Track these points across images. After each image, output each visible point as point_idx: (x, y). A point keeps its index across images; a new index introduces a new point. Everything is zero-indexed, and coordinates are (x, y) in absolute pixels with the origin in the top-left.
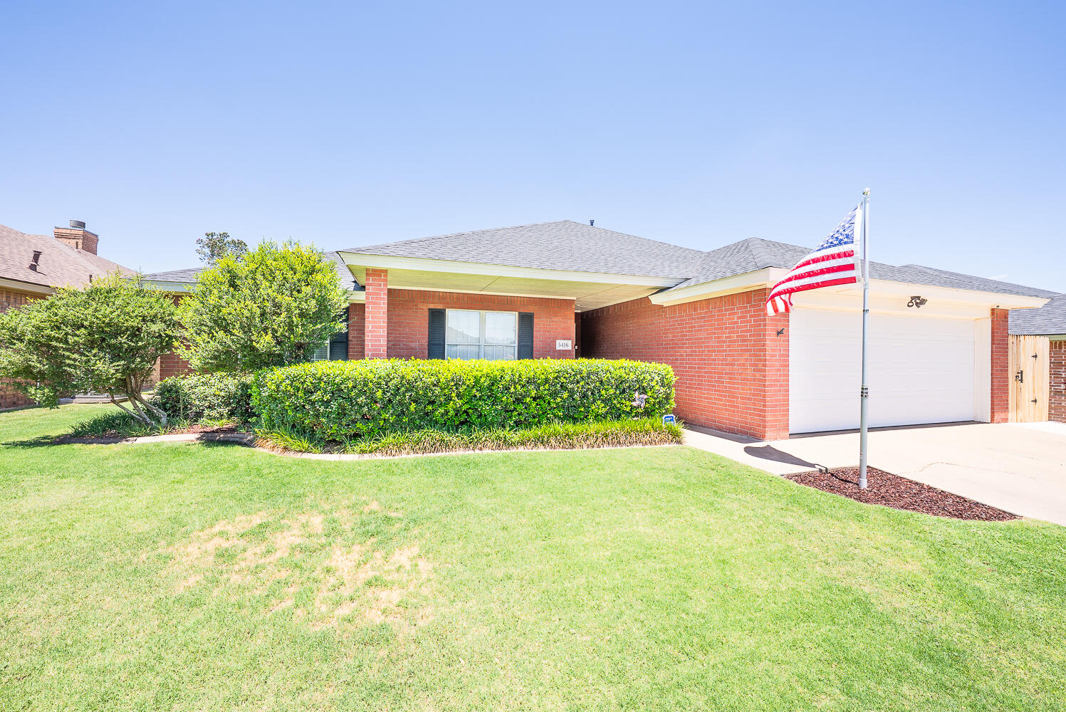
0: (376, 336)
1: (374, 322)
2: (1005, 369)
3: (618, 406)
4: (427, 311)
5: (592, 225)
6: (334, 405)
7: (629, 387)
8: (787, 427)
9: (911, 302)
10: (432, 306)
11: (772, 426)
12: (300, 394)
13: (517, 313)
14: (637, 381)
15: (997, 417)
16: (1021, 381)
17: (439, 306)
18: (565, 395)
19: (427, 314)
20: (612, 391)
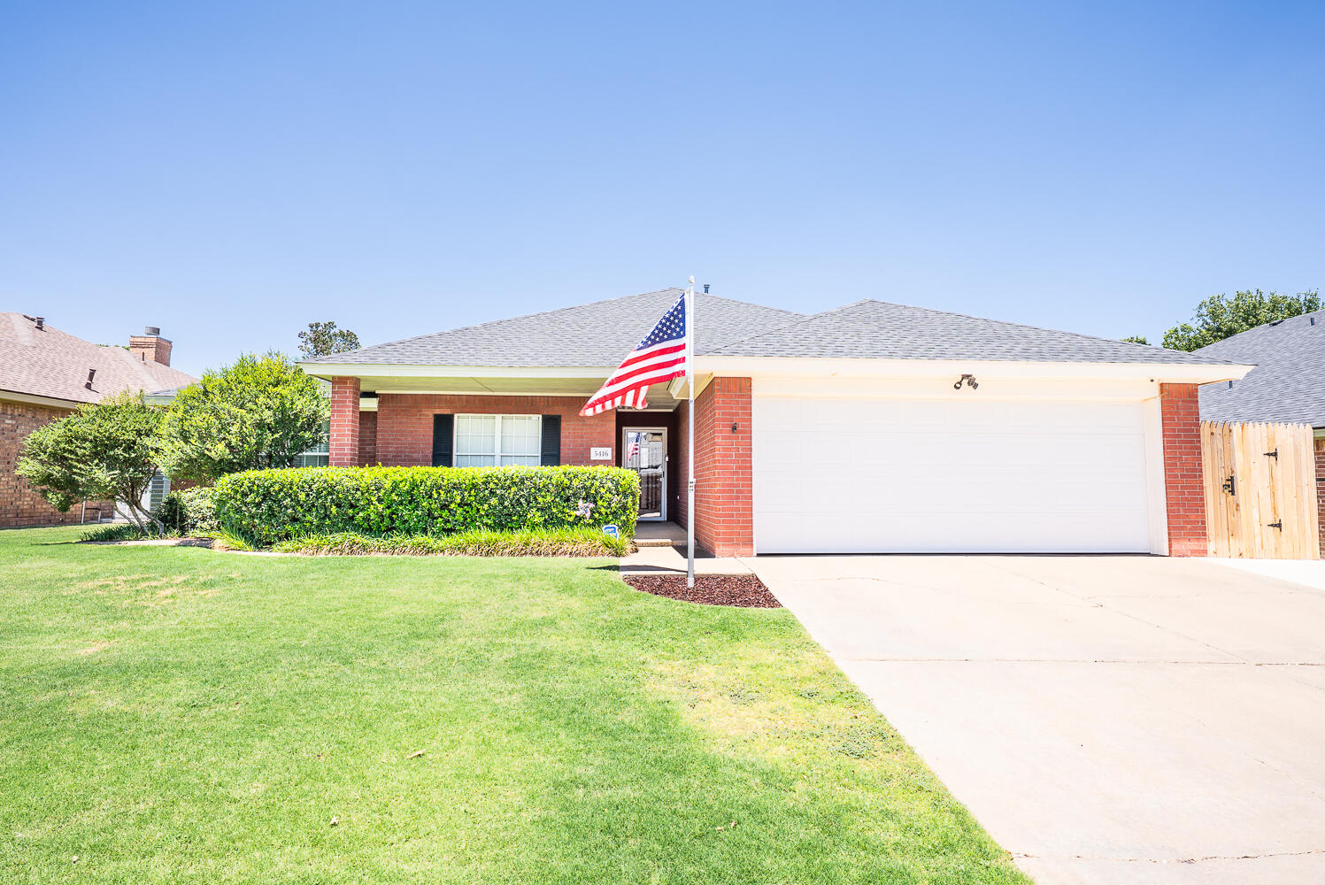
0: (341, 445)
2: (1196, 473)
3: (559, 515)
4: (432, 417)
5: (707, 291)
6: (264, 506)
7: (574, 495)
8: (749, 542)
9: (960, 383)
10: (438, 412)
11: (725, 540)
12: (239, 496)
13: (541, 416)
14: (584, 487)
15: (1175, 546)
16: (1232, 492)
17: (447, 412)
18: (494, 501)
19: (432, 421)
20: (549, 498)
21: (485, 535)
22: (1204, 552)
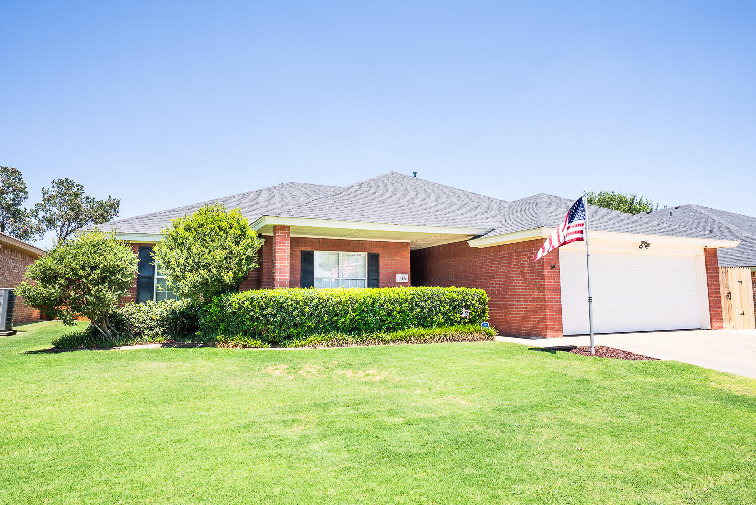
0: (282, 272)
1: (281, 263)
2: (717, 290)
3: (452, 317)
4: (299, 252)
5: (415, 176)
7: (458, 305)
8: (561, 329)
9: (642, 245)
10: (303, 249)
11: (551, 329)
12: (257, 310)
13: (366, 254)
14: (464, 300)
15: (714, 325)
16: (730, 299)
17: (309, 249)
18: (419, 310)
19: (300, 255)
20: (448, 307)
21: (415, 330)
22: (722, 327)
